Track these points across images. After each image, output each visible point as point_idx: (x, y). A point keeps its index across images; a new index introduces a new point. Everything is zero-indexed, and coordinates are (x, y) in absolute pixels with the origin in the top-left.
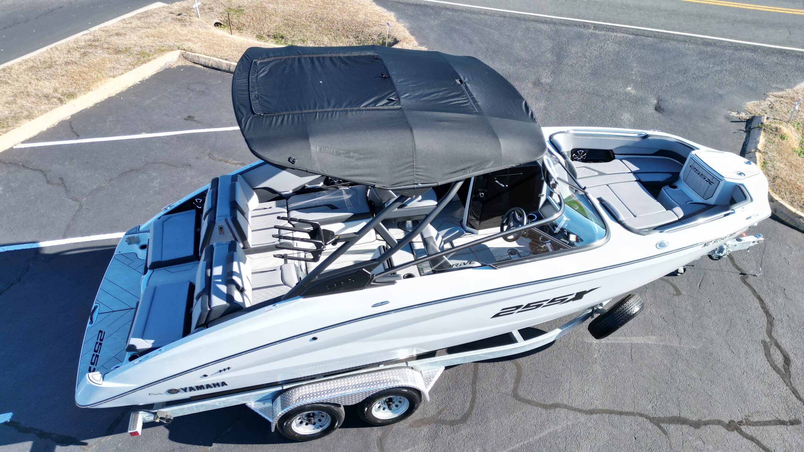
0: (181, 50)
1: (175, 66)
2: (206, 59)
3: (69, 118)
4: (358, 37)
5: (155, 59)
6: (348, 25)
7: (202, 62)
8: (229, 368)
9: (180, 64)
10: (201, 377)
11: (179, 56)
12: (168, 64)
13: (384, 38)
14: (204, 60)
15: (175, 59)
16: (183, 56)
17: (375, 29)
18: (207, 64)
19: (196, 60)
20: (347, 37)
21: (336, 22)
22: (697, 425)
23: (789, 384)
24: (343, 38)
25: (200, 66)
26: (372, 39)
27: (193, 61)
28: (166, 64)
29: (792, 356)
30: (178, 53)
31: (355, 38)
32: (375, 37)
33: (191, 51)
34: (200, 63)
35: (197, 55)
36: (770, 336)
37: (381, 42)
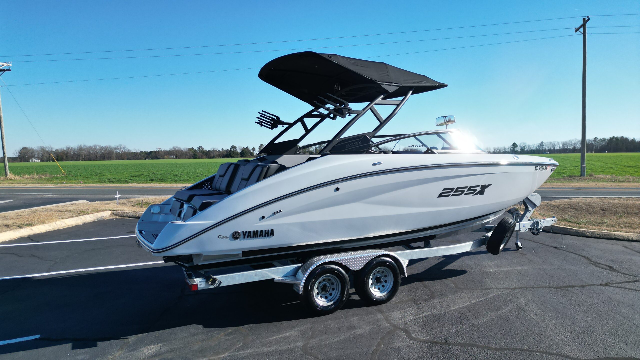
0: (112, 211)
1: (108, 219)
2: (134, 213)
3: (27, 236)
5: (92, 214)
7: (130, 215)
8: (280, 211)
9: (112, 218)
10: (260, 220)
11: (111, 214)
12: (102, 218)
14: (132, 214)
15: (108, 216)
16: (114, 214)
18: (134, 216)
19: (125, 215)
22: (583, 286)
23: (619, 272)
25: (129, 218)
27: (122, 216)
28: (101, 217)
29: (611, 266)
30: (110, 213)
33: (121, 211)
34: (128, 216)
35: (127, 212)
36: (592, 262)
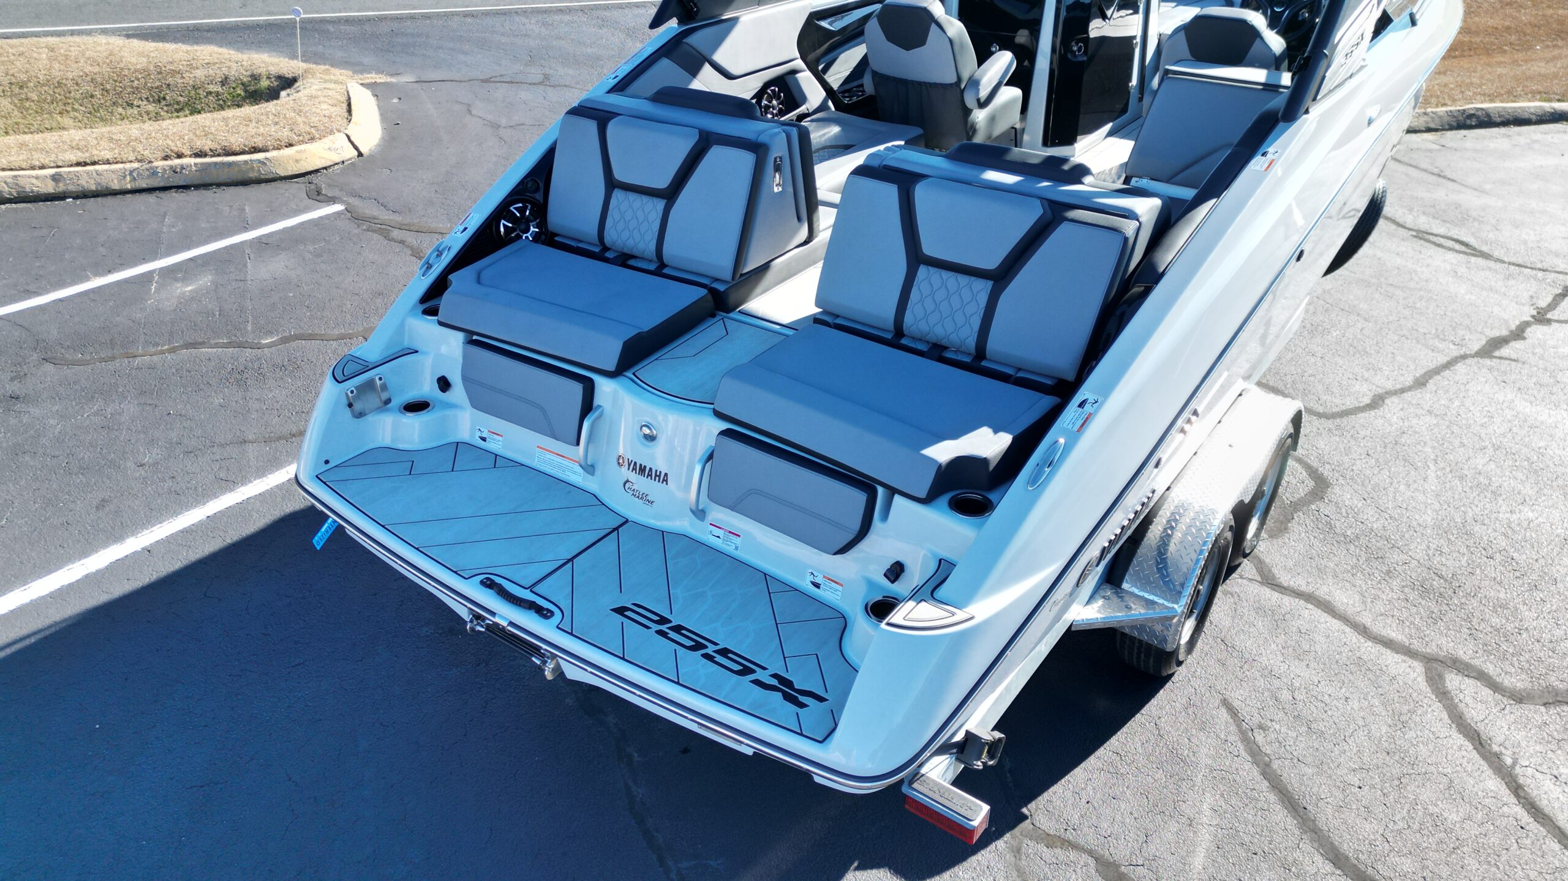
4: (164, 99)
6: (111, 81)
13: (243, 84)
17: (200, 73)
20: (131, 105)
21: (69, 83)
22: (1518, 336)
23: (1501, 261)
24: (120, 110)
26: (211, 93)
29: (1454, 236)
31: (154, 102)
32: (212, 88)
37: (239, 91)
